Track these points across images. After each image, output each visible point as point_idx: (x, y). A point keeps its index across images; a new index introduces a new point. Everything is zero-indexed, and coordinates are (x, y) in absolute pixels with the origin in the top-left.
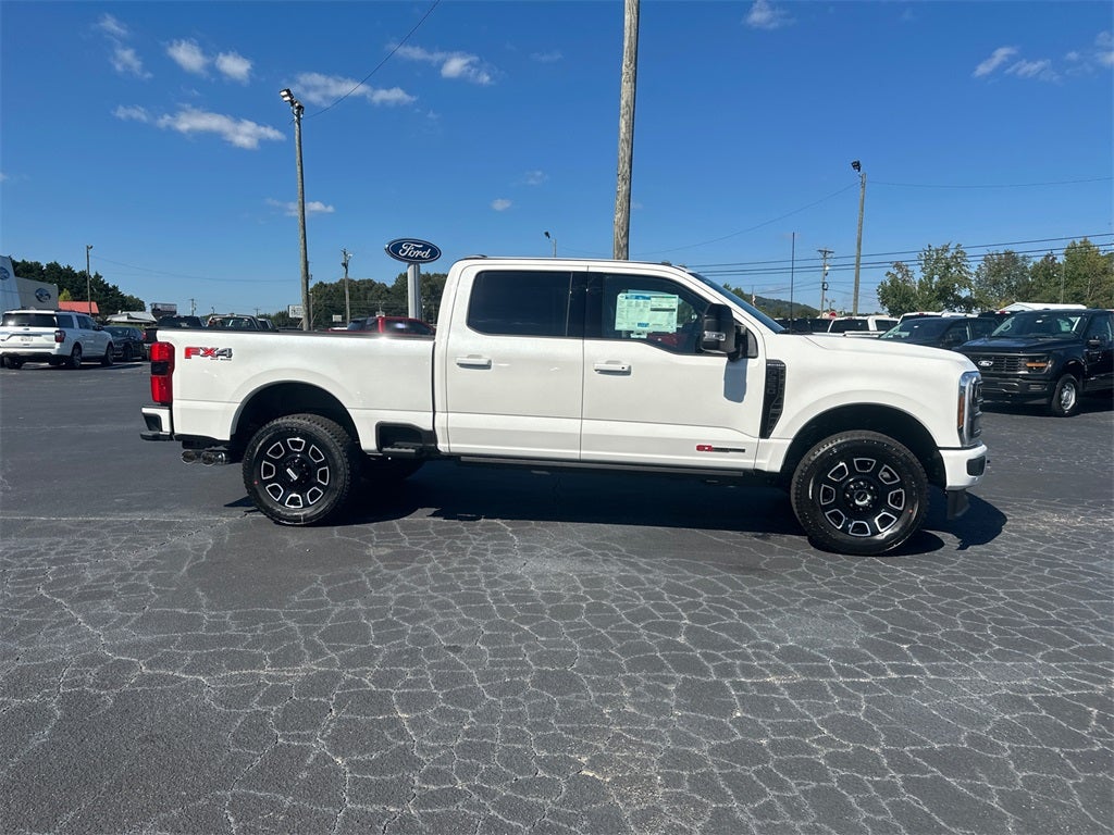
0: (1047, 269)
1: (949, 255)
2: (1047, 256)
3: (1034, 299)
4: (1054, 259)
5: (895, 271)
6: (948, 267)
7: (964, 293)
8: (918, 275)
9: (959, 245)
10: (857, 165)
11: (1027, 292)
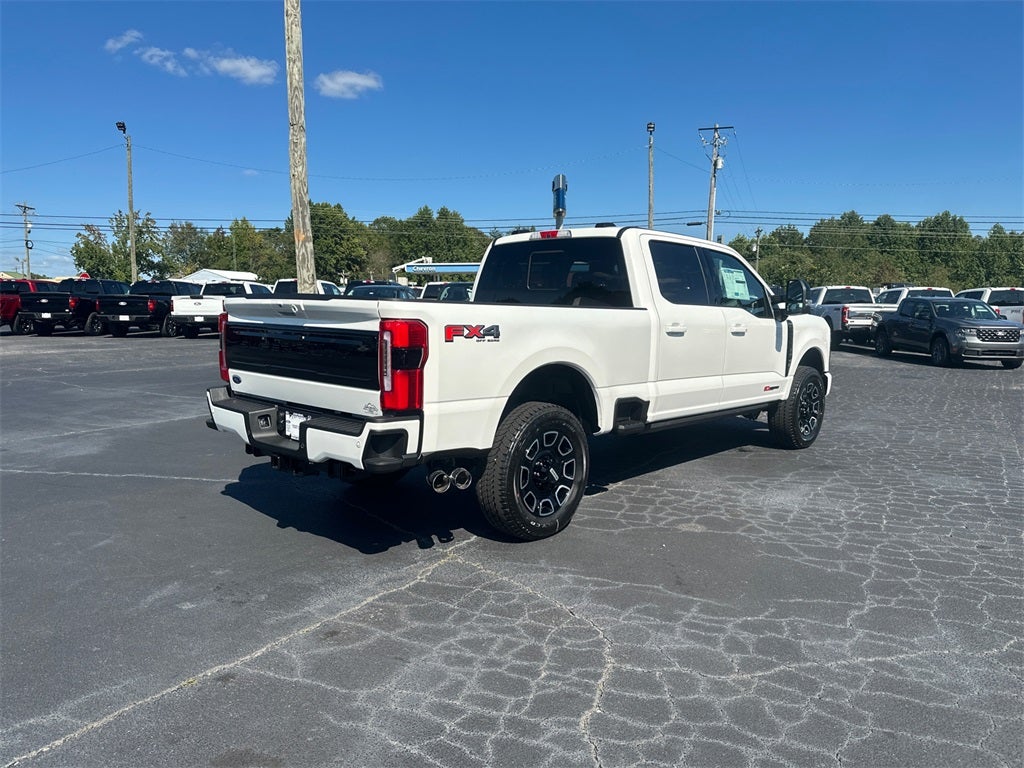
0: (218, 241)
1: (140, 222)
2: (219, 229)
3: (213, 266)
4: (224, 233)
5: (86, 233)
6: (140, 233)
7: (157, 259)
8: (110, 239)
9: (148, 214)
10: (122, 127)
11: (207, 260)
